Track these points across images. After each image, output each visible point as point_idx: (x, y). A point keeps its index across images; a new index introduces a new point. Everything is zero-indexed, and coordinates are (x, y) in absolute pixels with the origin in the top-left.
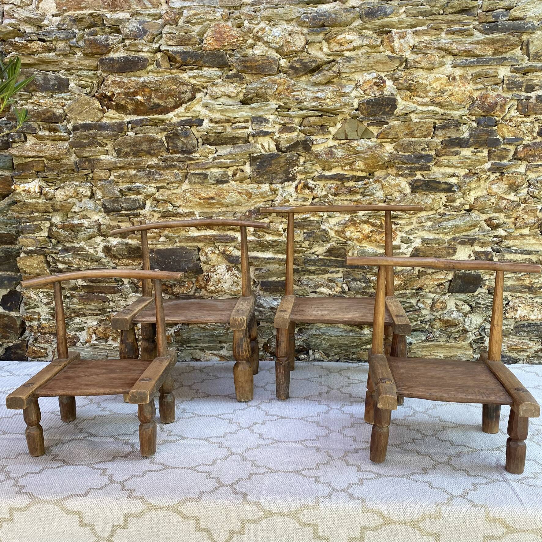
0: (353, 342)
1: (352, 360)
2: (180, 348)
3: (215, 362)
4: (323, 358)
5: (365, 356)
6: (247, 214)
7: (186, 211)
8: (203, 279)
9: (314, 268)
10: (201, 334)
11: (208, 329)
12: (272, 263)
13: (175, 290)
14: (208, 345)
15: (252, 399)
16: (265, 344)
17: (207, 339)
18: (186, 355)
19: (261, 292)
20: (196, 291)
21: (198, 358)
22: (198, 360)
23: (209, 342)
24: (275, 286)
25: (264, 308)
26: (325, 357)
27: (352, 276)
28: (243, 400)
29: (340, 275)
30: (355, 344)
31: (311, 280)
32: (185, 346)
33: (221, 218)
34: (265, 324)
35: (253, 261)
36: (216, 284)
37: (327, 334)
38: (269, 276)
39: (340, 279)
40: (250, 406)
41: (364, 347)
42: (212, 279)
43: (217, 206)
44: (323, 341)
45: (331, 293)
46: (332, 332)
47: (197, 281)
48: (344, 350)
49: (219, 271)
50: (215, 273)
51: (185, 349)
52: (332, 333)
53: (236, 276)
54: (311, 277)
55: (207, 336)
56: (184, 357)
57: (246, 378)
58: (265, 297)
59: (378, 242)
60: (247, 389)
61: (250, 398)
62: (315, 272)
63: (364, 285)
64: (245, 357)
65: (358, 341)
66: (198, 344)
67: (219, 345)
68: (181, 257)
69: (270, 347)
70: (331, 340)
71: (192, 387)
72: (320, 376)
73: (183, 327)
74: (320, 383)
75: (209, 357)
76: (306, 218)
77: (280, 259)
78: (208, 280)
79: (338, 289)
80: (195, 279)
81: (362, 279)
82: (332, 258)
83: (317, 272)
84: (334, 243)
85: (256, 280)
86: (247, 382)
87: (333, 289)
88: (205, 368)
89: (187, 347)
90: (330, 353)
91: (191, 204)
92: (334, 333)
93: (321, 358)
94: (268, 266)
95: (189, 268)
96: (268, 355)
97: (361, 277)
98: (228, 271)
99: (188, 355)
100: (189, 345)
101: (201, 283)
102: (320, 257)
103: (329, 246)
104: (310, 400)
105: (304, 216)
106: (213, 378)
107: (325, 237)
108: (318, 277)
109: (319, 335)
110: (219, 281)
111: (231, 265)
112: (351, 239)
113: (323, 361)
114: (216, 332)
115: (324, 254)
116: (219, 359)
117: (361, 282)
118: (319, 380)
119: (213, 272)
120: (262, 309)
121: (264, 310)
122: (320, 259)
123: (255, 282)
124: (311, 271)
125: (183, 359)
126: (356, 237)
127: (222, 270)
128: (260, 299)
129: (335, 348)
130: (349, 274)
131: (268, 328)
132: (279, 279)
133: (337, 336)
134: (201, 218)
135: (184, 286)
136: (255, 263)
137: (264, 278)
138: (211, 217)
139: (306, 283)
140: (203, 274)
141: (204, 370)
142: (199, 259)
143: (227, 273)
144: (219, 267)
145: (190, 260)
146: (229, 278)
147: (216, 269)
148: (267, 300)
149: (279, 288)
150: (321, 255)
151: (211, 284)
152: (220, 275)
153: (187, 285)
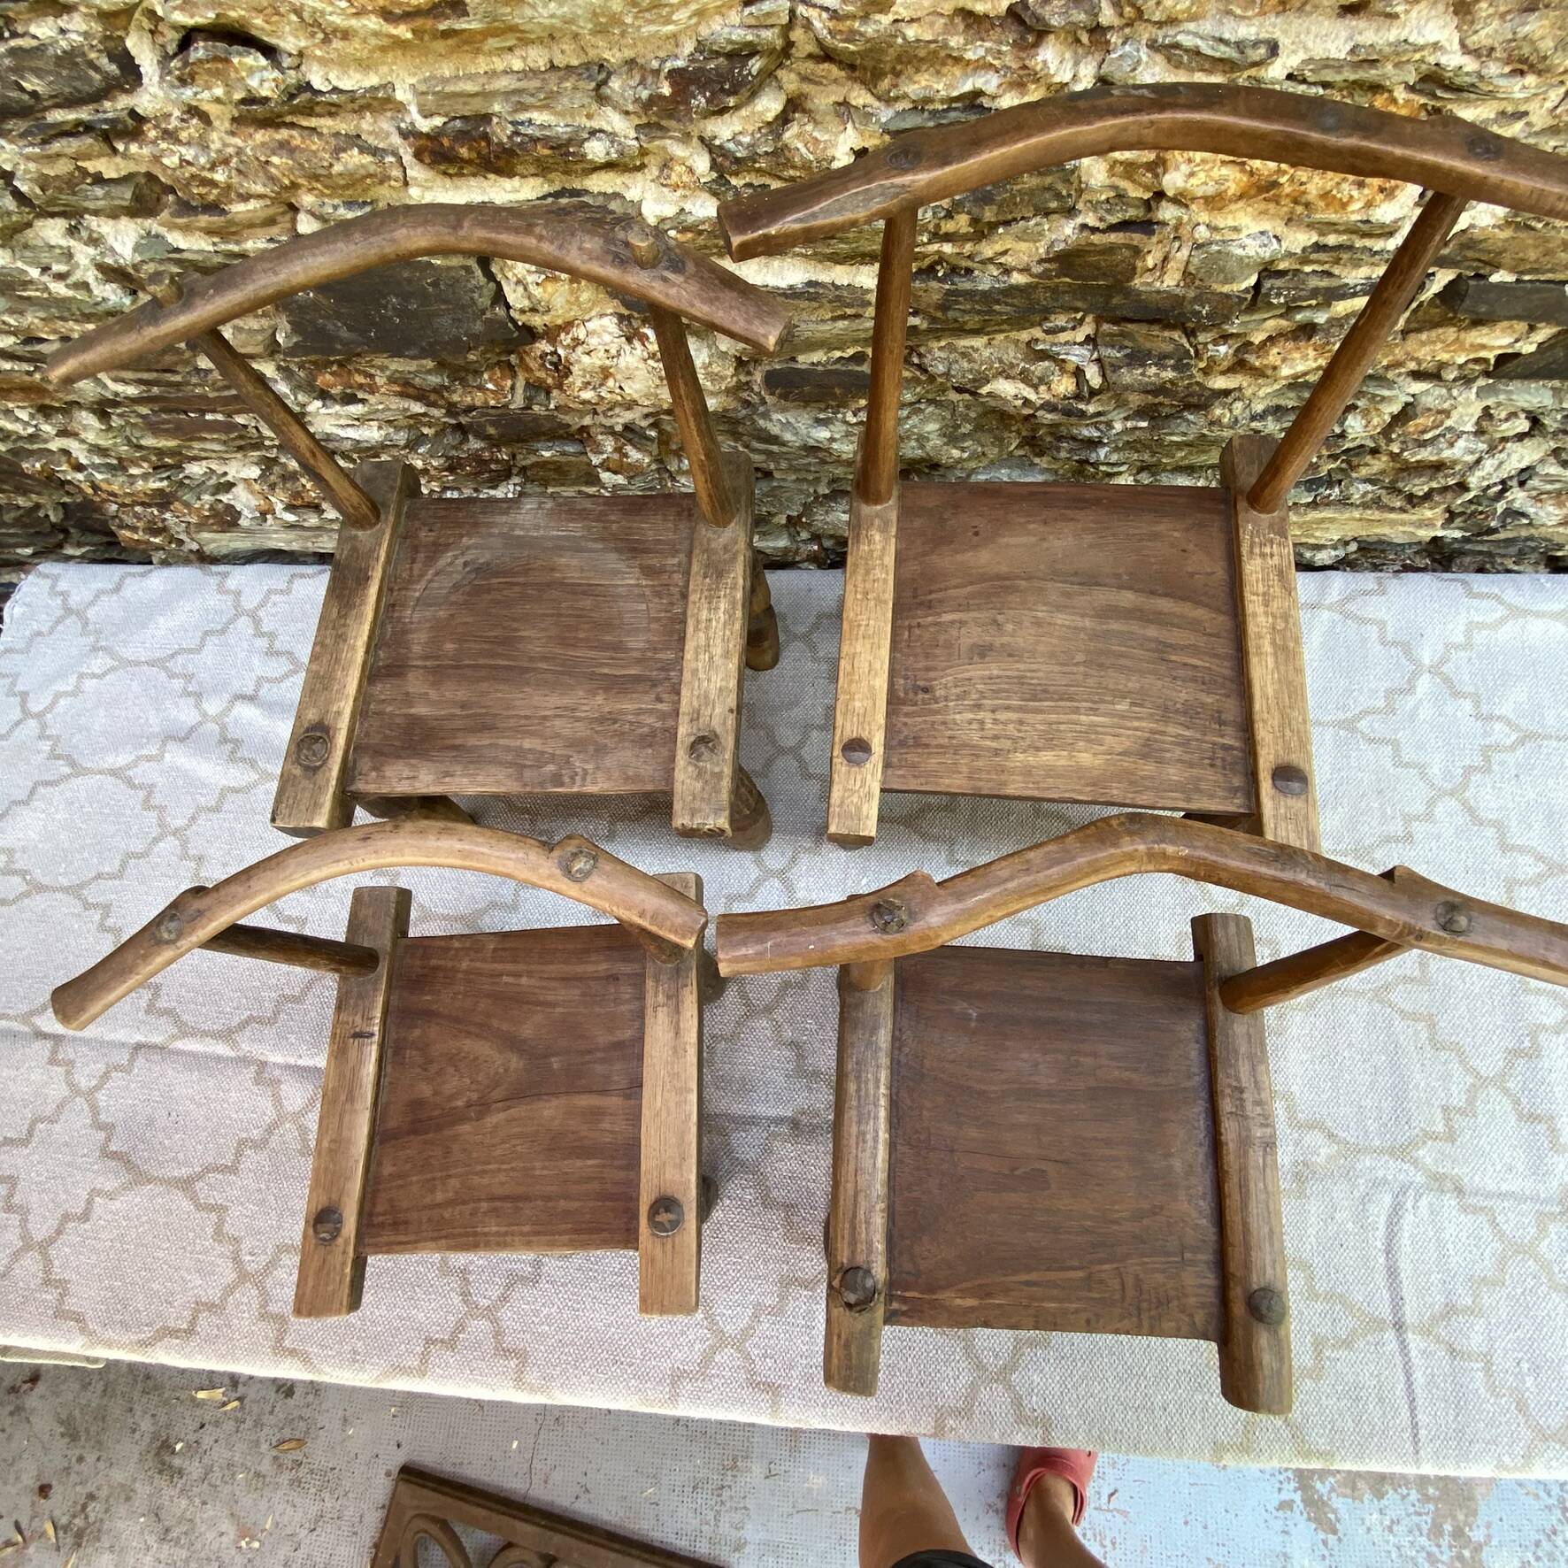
6: (666, 90)
7: (346, 85)
8: (543, 364)
9: (980, 317)
13: (455, 398)
19: (768, 396)
20: (529, 401)
24: (820, 386)
25: (784, 445)
27: (1133, 341)
29: (1084, 331)
31: (964, 355)
33: (539, 117)
36: (596, 381)
38: (799, 352)
39: (1077, 350)
42: (575, 369)
43: (492, 43)
45: (1032, 396)
47: (523, 365)
49: (593, 342)
50: (580, 349)
54: (964, 343)
58: (783, 412)
59: (1307, 205)
62: (983, 327)
63: (1169, 375)
68: (424, 297)
76: (972, 100)
78: (562, 369)
79: (1065, 385)
81: (1172, 355)
83: (989, 329)
84: (1091, 220)
87: (1043, 388)
91: (353, 47)
95: (475, 337)
97: (1166, 347)
98: (629, 340)
101: (538, 374)
102: (1018, 279)
103: (1066, 231)
105: (967, 87)
107: (1058, 196)
108: (990, 342)
110: (606, 373)
112: (1180, 200)
115: (1037, 269)
117: (1162, 366)
119: (573, 346)
120: (775, 448)
121: (784, 449)
122: (1012, 287)
124: (967, 326)
126: (1210, 189)
127: (607, 338)
128: (766, 416)
130: (1124, 334)
134: (438, 121)
135: (481, 388)
138: (486, 118)
139: (941, 368)
142: (499, 297)
143: (627, 348)
144: (590, 326)
145: (463, 308)
146: (641, 365)
147: (582, 336)
148: (792, 420)
149: (837, 391)
150: (1021, 271)
151: (579, 383)
152: (602, 354)
153: (490, 386)
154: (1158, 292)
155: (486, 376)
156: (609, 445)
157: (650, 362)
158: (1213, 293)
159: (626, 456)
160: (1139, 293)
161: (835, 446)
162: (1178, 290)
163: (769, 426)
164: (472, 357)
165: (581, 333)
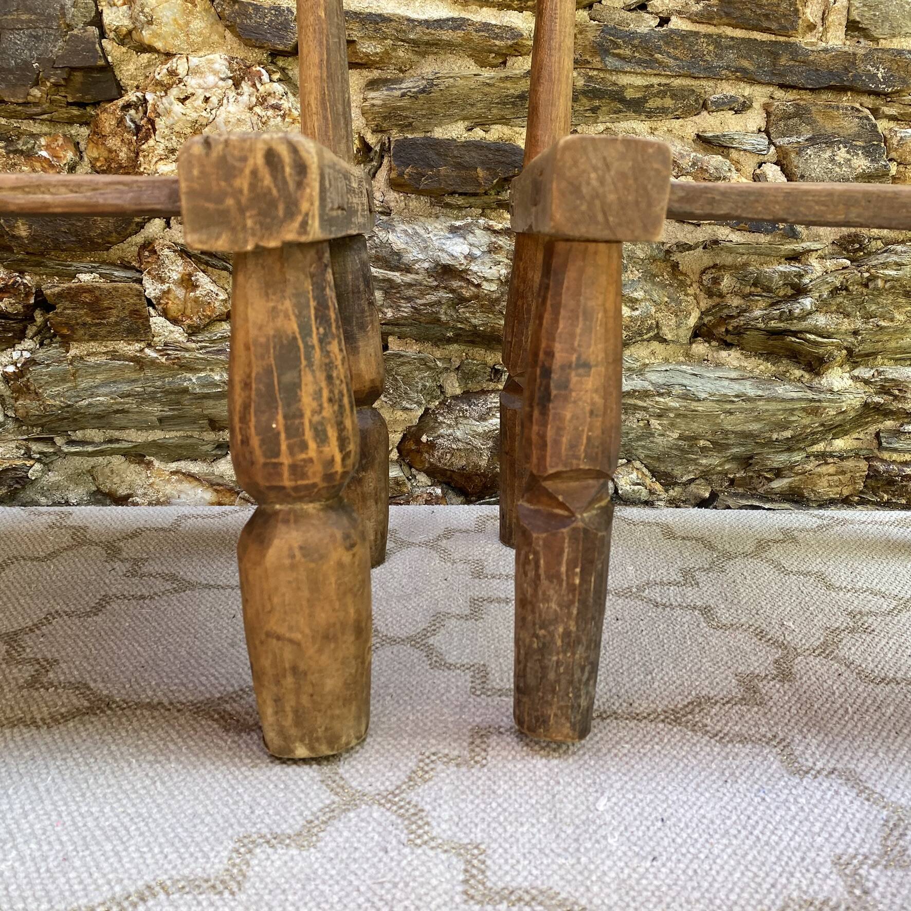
0: (784, 426)
1: (766, 498)
2: (35, 447)
3: (186, 510)
4: (651, 492)
5: (824, 482)
8: (121, 122)
9: (639, 81)
10: (126, 388)
11: (153, 362)
12: (450, 46)
14: (157, 435)
15: (361, 740)
16: (411, 435)
17: (155, 410)
18: (70, 478)
19: (392, 196)
21: (122, 491)
22: (122, 501)
23: (163, 422)
24: (459, 166)
25: (408, 270)
26: (658, 487)
27: (811, 122)
28: (301, 751)
29: (755, 119)
30: (788, 434)
32: (59, 441)
34: (412, 350)
35: (356, 35)
37: (677, 390)
38: (435, 116)
39: (751, 140)
40: (353, 801)
41: (820, 447)
42: (160, 124)
44: (654, 423)
46: (698, 382)
47: (98, 136)
48: (734, 458)
49: (192, 82)
50: (174, 92)
51: (58, 453)
52: (701, 388)
53: (276, 107)
54: (624, 125)
55: (152, 398)
56: (57, 487)
57: (323, 617)
58: (411, 218)
60: (332, 684)
61: (347, 735)
62: (644, 100)
63: (861, 163)
64: (315, 476)
65: (806, 421)
66: (117, 434)
67: (210, 436)
69: (432, 446)
70: (694, 415)
71: (28, 640)
72: (688, 577)
73: (41, 354)
74: (706, 611)
75: (169, 489)
77: (486, 26)
78: (145, 131)
80: (85, 131)
81: (858, 136)
82: (729, 31)
83: (652, 104)
85: (371, 139)
86: (327, 637)
88: (135, 534)
89: (71, 442)
90: (677, 471)
92: (710, 387)
93: (644, 494)
94: (429, 67)
95: (49, 64)
96: (423, 478)
97: (850, 125)
98: (237, 85)
99: (76, 477)
100: (79, 435)
101: (113, 143)
102: (676, 23)
104: (720, 737)
106: (160, 585)
108: (653, 131)
109: (645, 394)
111: (254, 55)
113: (648, 504)
114: (191, 380)
116: (209, 495)
117: (852, 149)
118: (691, 595)
119: (167, 88)
120: (396, 276)
121: (409, 278)
122: (672, 31)
123: (366, 148)
124: (629, 94)
125: (57, 496)
127: (211, 79)
128: (388, 227)
129: (704, 449)
130: (800, 113)
131: (423, 361)
132: (478, 134)
133: (724, 399)
135: (29, 155)
136: (369, 48)
137: (409, 126)
140: (121, 102)
141: (130, 549)
142: (97, 20)
143: (232, 94)
144: (194, 60)
145: (50, 18)
146: (247, 115)
147: (182, 71)
148: (422, 232)
149: (481, 173)
150: (679, 13)
151: (160, 150)
152: (199, 102)
153: (44, 153)
154: (826, 50)
155: (43, 141)
156: (176, 269)
157: (258, 110)
158: (884, 51)
159: (195, 287)
160: (807, 53)
161: (474, 267)
162: (846, 49)
163: (392, 237)
164: (36, 92)
165: (181, 66)
